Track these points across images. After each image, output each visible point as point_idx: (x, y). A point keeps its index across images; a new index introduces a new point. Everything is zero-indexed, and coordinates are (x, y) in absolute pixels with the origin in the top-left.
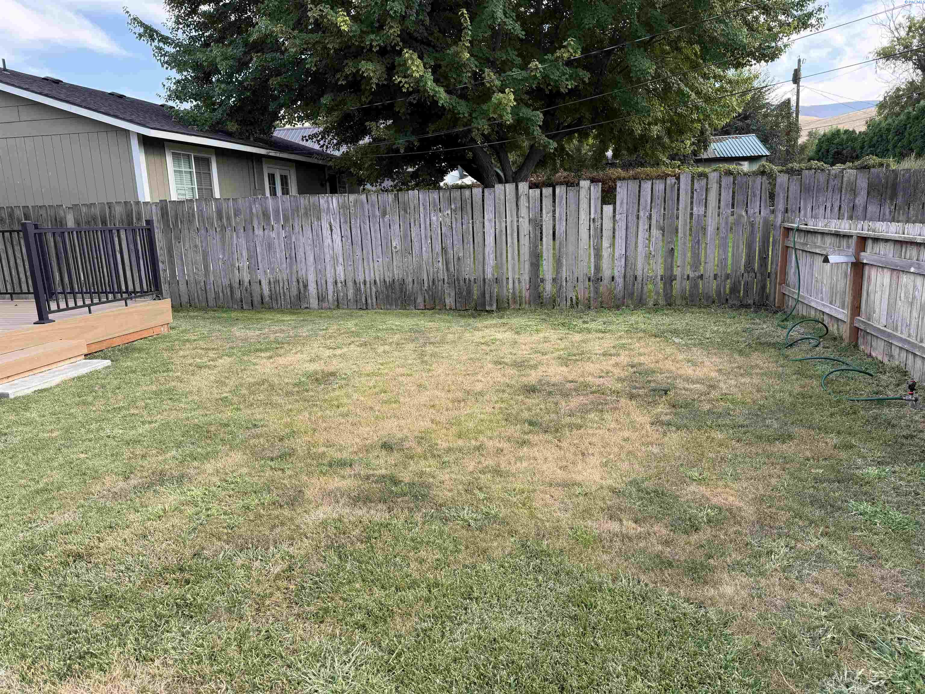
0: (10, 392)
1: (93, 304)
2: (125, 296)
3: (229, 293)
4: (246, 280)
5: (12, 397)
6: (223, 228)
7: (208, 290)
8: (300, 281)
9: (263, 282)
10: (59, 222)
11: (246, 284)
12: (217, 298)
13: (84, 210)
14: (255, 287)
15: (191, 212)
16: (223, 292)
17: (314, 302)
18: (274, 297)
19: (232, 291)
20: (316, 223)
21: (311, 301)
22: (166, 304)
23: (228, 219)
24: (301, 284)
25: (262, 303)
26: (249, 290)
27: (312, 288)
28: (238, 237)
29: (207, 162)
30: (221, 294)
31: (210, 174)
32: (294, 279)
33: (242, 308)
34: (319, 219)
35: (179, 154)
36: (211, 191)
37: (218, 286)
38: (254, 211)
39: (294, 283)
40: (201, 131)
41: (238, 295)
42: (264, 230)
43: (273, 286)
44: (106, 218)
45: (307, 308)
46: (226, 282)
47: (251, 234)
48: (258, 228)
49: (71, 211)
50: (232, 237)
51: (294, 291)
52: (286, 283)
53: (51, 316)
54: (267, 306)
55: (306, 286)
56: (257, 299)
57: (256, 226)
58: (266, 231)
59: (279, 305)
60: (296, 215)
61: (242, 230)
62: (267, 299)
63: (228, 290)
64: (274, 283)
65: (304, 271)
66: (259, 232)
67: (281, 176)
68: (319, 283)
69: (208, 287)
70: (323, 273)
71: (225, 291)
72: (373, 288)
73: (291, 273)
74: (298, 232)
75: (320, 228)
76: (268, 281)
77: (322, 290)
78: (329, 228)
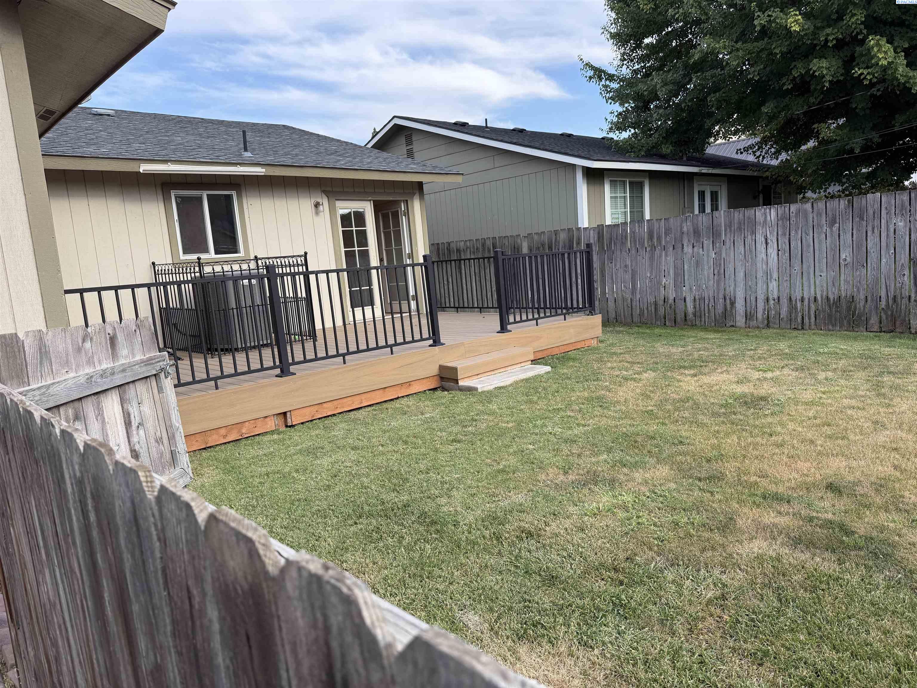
0: (479, 386)
1: (540, 318)
2: (564, 311)
3: (653, 309)
4: (671, 297)
5: (480, 390)
6: (653, 248)
7: (634, 307)
8: (728, 298)
9: (688, 299)
10: (517, 249)
11: (671, 301)
12: (641, 314)
13: (536, 237)
14: (680, 305)
15: (624, 234)
16: (647, 309)
17: (740, 320)
18: (698, 314)
19: (656, 309)
20: (749, 237)
21: (738, 318)
22: (597, 319)
23: (659, 238)
24: (728, 301)
25: (686, 320)
26: (673, 307)
27: (740, 305)
28: (666, 255)
29: (641, 186)
30: (646, 311)
31: (642, 197)
32: (721, 296)
33: (665, 324)
34: (754, 233)
35: (616, 181)
36: (642, 213)
37: (643, 303)
38: (685, 229)
39: (721, 300)
40: (638, 156)
41: (661, 311)
42: (693, 247)
43: (698, 303)
44: (552, 244)
45: (733, 326)
46: (651, 299)
47: (680, 251)
48: (688, 246)
49: (526, 239)
50: (661, 256)
51: (720, 309)
52: (712, 300)
53: (509, 327)
54: (690, 323)
55: (733, 303)
56: (680, 317)
57: (685, 245)
58: (695, 249)
59: (703, 323)
60: (728, 230)
61: (671, 249)
62: (690, 316)
63: (653, 307)
64: (699, 300)
65: (732, 288)
66: (688, 249)
67: (712, 193)
68: (748, 300)
69: (634, 304)
70: (753, 290)
71: (650, 308)
72: (813, 306)
73: (718, 290)
74: (730, 248)
75: (754, 243)
76: (693, 298)
77: (751, 307)
78: (764, 242)
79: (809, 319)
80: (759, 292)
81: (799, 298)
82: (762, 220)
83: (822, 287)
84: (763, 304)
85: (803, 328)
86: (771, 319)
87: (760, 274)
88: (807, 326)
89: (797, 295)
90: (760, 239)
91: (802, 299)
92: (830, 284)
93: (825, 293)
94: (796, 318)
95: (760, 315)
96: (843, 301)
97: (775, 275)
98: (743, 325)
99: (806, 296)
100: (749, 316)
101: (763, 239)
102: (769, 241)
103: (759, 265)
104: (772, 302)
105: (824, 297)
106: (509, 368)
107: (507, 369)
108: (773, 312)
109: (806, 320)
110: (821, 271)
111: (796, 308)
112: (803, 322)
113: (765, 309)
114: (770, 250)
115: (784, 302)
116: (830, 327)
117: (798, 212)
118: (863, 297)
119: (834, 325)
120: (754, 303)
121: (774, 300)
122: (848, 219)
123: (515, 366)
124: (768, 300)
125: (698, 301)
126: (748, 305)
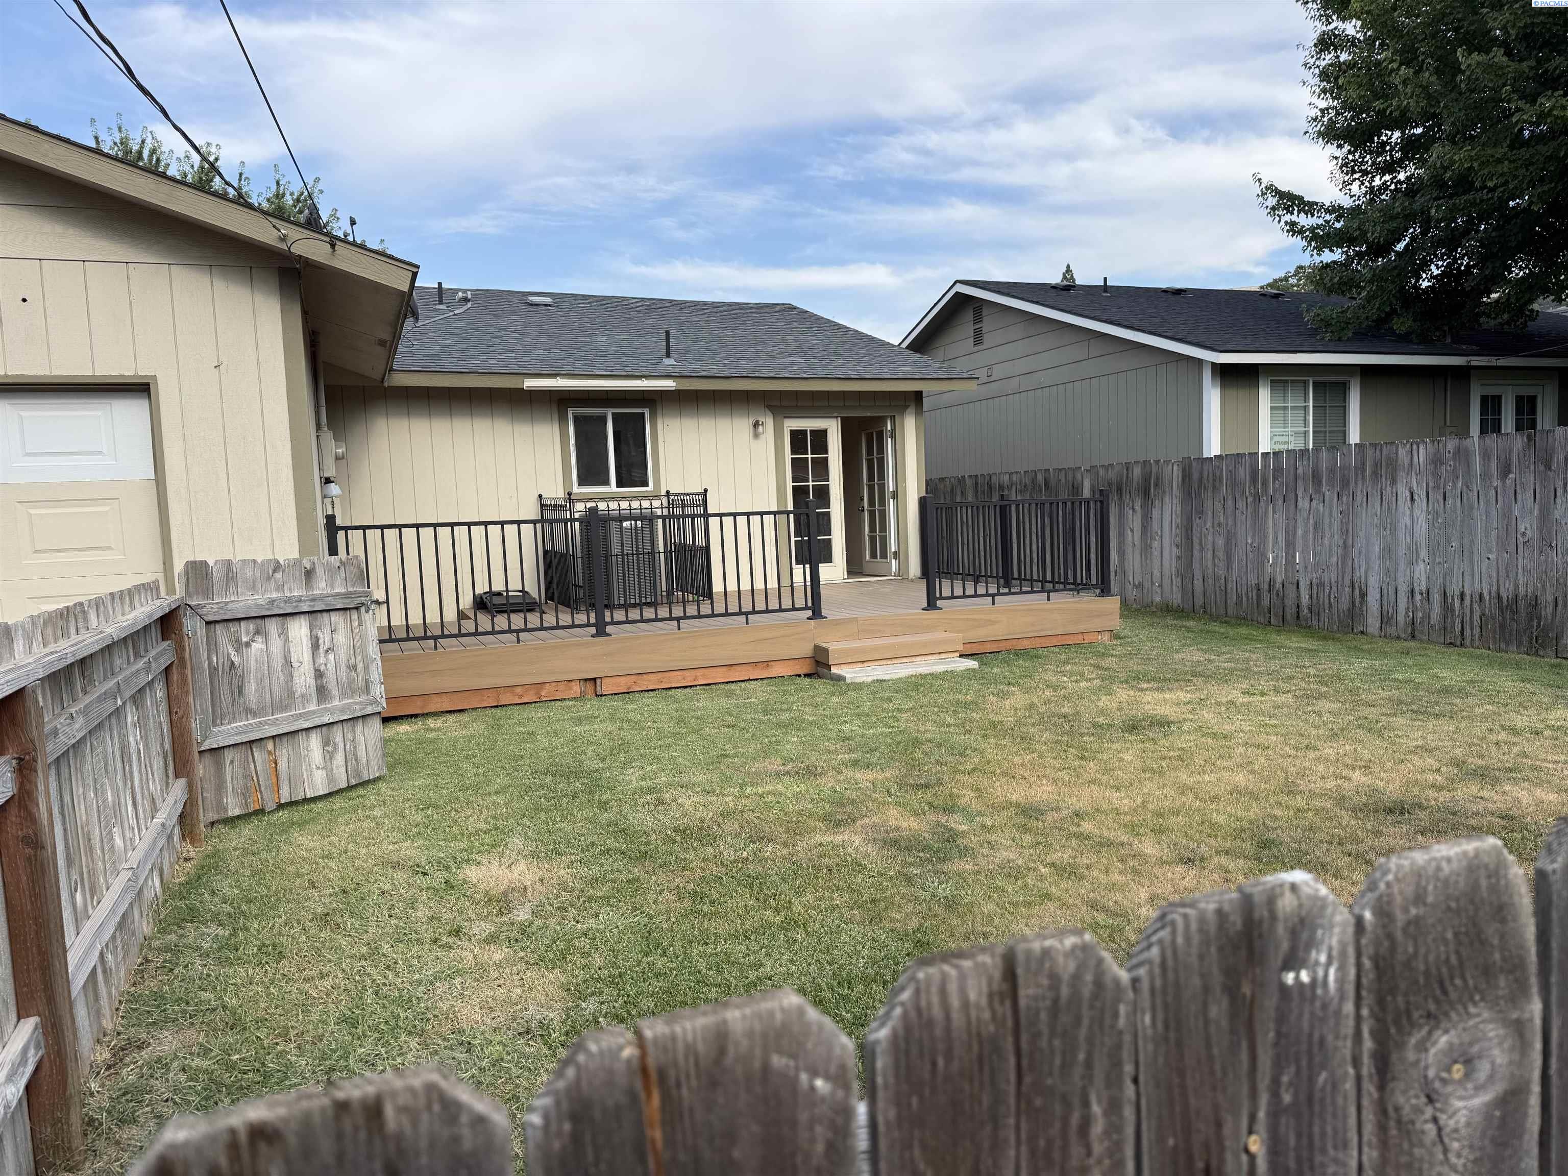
0: (848, 676)
3: (1255, 597)
4: (1279, 580)
5: (848, 681)
6: (1257, 497)
7: (1229, 591)
8: (1356, 585)
9: (1302, 584)
11: (1278, 585)
12: (1238, 603)
13: (1102, 472)
14: (1291, 591)
15: (1218, 474)
16: (1247, 596)
17: (1373, 623)
18: (1315, 609)
19: (1258, 596)
20: (1389, 488)
21: (1370, 621)
22: (1112, 604)
23: (1265, 483)
24: (1357, 592)
25: (1298, 617)
26: (1281, 594)
27: (1373, 598)
28: (1274, 512)
29: (1343, 389)
30: (1244, 599)
31: (1345, 407)
32: (1347, 582)
33: (1270, 622)
34: (1394, 482)
35: (1287, 381)
36: (1344, 434)
37: (1241, 586)
38: (1300, 471)
41: (1266, 602)
42: (1311, 500)
43: (1315, 592)
45: (1362, 632)
46: (1253, 580)
47: (1293, 507)
48: (1303, 498)
50: (1266, 512)
51: (1345, 604)
52: (1334, 589)
53: (939, 603)
54: (1304, 623)
55: (1363, 595)
56: (1290, 611)
57: (1300, 495)
58: (1314, 503)
59: (1321, 624)
60: (1360, 476)
61: (1281, 502)
62: (1305, 611)
63: (1255, 592)
64: (1317, 586)
65: (1363, 569)
66: (1303, 503)
67: (1520, 398)
68: (1385, 592)
69: (1229, 586)
70: (1392, 575)
71: (1250, 594)
72: (1476, 607)
73: (1344, 573)
74: (1361, 504)
75: (1394, 498)
76: (1309, 583)
77: (1389, 603)
78: (1408, 498)
79: (1472, 629)
80: (1400, 580)
81: (1457, 593)
82: (1407, 462)
83: (1490, 577)
84: (1405, 599)
85: (1462, 645)
86: (1417, 625)
87: (1402, 550)
88: (1468, 642)
89: (1455, 589)
90: (1404, 493)
91: (1462, 596)
92: (1502, 573)
93: (1494, 588)
94: (1453, 627)
95: (1401, 618)
96: (1522, 604)
97: (1423, 554)
98: (1376, 632)
99: (1468, 592)
100: (1386, 619)
101: (1408, 494)
102: (1416, 497)
103: (1401, 535)
104: (1418, 597)
105: (1494, 594)
106: (918, 659)
107: (914, 659)
108: (1420, 615)
109: (1468, 632)
110: (1490, 551)
111: (1453, 610)
112: (1462, 634)
113: (1408, 608)
114: (1417, 512)
115: (1436, 598)
116: (1503, 645)
117: (1458, 450)
118: (1550, 599)
119: (1508, 643)
120: (1393, 597)
121: (1422, 594)
122: (1528, 467)
123: (930, 657)
124: (1412, 592)
125: (1315, 587)
126: (1385, 598)
